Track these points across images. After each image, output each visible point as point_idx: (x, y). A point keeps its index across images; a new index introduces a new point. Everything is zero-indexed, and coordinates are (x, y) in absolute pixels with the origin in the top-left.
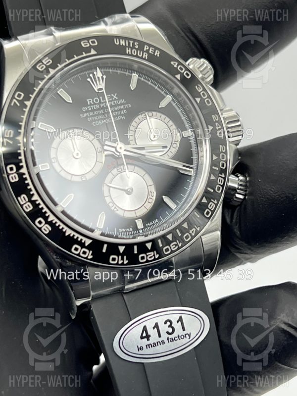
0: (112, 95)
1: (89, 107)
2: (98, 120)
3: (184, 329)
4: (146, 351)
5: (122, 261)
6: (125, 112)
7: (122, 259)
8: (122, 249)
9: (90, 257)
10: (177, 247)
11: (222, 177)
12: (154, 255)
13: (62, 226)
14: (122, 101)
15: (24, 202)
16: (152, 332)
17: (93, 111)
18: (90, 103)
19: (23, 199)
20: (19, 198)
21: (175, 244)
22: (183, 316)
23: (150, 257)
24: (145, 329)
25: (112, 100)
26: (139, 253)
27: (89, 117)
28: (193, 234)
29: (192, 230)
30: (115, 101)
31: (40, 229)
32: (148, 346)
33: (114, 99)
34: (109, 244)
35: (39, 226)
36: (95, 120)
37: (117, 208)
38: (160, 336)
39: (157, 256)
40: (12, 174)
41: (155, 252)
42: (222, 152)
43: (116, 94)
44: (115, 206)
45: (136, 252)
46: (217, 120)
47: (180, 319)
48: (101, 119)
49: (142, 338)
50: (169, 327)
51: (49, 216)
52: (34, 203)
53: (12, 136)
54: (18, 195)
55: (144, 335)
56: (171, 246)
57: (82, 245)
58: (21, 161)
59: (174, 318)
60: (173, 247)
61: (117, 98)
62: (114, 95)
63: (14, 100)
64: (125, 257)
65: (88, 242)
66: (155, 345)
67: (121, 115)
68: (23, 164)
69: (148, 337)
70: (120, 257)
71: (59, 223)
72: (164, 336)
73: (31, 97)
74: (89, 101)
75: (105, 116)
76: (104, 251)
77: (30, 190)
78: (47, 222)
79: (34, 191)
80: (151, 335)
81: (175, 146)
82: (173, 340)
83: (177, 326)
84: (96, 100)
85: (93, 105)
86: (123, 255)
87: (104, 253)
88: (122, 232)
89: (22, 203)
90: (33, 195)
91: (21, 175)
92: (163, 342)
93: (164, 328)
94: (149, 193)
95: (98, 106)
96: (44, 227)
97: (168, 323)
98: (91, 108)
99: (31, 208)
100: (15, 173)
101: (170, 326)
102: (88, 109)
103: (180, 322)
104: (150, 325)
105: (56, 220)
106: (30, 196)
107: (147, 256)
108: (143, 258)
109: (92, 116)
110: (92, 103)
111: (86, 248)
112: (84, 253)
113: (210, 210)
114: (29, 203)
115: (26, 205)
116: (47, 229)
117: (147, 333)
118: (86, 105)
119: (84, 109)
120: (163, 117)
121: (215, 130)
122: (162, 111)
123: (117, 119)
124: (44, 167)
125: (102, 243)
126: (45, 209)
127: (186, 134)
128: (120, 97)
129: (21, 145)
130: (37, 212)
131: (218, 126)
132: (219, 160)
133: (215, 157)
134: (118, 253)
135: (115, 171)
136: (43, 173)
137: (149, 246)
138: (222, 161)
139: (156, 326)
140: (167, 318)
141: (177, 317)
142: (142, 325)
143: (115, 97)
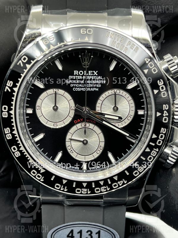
0: (94, 72)
1: (74, 76)
2: (78, 87)
5: (63, 189)
6: (100, 86)
7: (64, 188)
8: (64, 182)
9: (42, 180)
10: (105, 190)
11: (155, 151)
12: (87, 191)
13: (28, 156)
14: (99, 78)
15: (8, 133)
16: (76, 235)
17: (76, 80)
18: (76, 74)
19: (7, 130)
20: (5, 129)
21: (104, 188)
22: (101, 231)
23: (84, 192)
24: (72, 232)
25: (93, 75)
26: (76, 187)
27: (72, 84)
28: (120, 185)
29: (120, 182)
30: (95, 77)
31: (14, 153)
33: (94, 75)
34: (57, 177)
35: (14, 151)
36: (76, 87)
37: (73, 151)
39: (89, 193)
40: (5, 112)
41: (88, 190)
42: (162, 133)
43: (97, 72)
44: (72, 149)
45: (74, 186)
46: (167, 109)
48: (80, 87)
49: (68, 236)
50: (89, 235)
51: (21, 146)
52: (13, 135)
53: (11, 86)
55: (70, 235)
56: (101, 188)
57: (39, 172)
58: (12, 105)
59: (95, 231)
60: (103, 189)
61: (97, 75)
62: (95, 72)
63: (20, 61)
64: (66, 187)
65: (42, 171)
67: (96, 87)
68: (13, 107)
69: (72, 237)
70: (62, 186)
71: (26, 153)
73: (31, 63)
74: (76, 72)
75: (84, 85)
76: (52, 179)
77: (13, 126)
78: (18, 150)
79: (15, 128)
80: (75, 237)
81: (129, 118)
84: (81, 73)
85: (78, 75)
86: (64, 185)
87: (52, 180)
88: (71, 168)
89: (6, 133)
90: (14, 130)
91: (10, 114)
94: (99, 146)
95: (81, 77)
96: (16, 153)
97: (89, 233)
98: (76, 77)
99: (11, 138)
100: (7, 112)
102: (73, 77)
103: (98, 234)
104: (76, 230)
105: (25, 151)
106: (12, 130)
107: (82, 190)
108: (78, 191)
109: (74, 83)
110: (77, 74)
111: (41, 174)
112: (39, 176)
113: (139, 171)
114: (10, 134)
115: (8, 135)
116: (17, 154)
117: (72, 234)
118: (73, 75)
119: (70, 77)
120: (127, 95)
121: (162, 116)
122: (128, 91)
123: (92, 89)
124: (30, 111)
125: (52, 174)
126: (19, 142)
127: (141, 112)
128: (99, 74)
129: (15, 94)
130: (14, 141)
131: (166, 114)
132: (158, 138)
133: (154, 136)
134: (61, 183)
135: (79, 126)
136: (28, 115)
137: (85, 185)
138: (160, 140)
139: (80, 232)
140: (89, 229)
141: (97, 230)
142: (71, 229)
143: (95, 73)
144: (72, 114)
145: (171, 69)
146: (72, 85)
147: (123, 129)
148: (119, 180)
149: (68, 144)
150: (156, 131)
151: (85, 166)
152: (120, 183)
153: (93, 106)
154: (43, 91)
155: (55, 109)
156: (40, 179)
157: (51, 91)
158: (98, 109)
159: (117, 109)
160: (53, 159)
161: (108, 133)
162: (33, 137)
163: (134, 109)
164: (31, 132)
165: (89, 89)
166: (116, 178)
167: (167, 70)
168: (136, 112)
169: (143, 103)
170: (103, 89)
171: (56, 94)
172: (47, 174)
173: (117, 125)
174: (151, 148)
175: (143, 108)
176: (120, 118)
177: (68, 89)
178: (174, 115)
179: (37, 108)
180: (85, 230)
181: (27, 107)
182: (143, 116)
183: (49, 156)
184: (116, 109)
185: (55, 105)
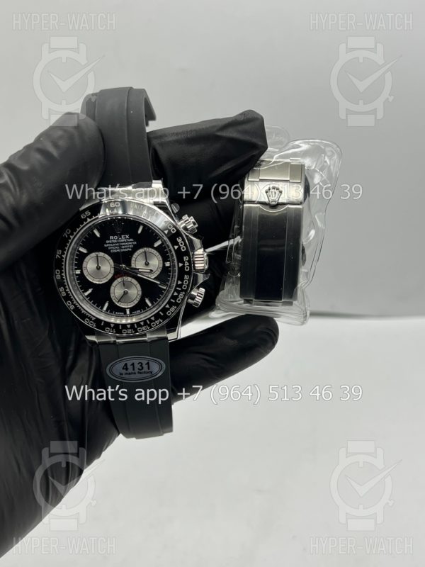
0: (126, 235)
1: (110, 241)
3: (149, 369)
4: (124, 376)
5: (112, 331)
6: (132, 246)
8: (112, 325)
9: (94, 326)
10: (146, 329)
11: (182, 294)
12: (132, 331)
13: (80, 308)
14: (131, 240)
15: (62, 291)
16: (130, 368)
17: (112, 243)
18: (112, 239)
19: (61, 289)
21: (145, 327)
22: (150, 363)
23: (129, 332)
24: (126, 364)
25: (125, 239)
26: (122, 329)
28: (158, 324)
30: (127, 239)
32: (126, 374)
34: (105, 322)
35: (69, 305)
36: (113, 249)
37: (117, 300)
38: (134, 370)
41: (132, 329)
42: (186, 279)
43: (128, 235)
45: (120, 328)
46: (187, 260)
47: (148, 363)
48: (116, 249)
49: (123, 369)
51: (74, 301)
52: (67, 292)
53: (60, 254)
54: (60, 286)
55: (125, 367)
56: (143, 328)
57: (91, 320)
58: (63, 269)
59: (145, 362)
63: (65, 234)
65: (94, 319)
66: (130, 374)
67: (129, 248)
68: (64, 271)
69: (127, 369)
70: (111, 329)
71: (79, 306)
72: (136, 370)
73: (74, 234)
74: (111, 237)
75: (119, 247)
77: (65, 285)
78: (72, 304)
79: (67, 287)
81: (159, 270)
82: (140, 373)
83: (145, 367)
84: (116, 238)
86: (113, 328)
87: (102, 325)
88: (117, 314)
91: (62, 276)
92: (135, 373)
93: (137, 366)
94: (138, 294)
95: (116, 241)
97: (140, 364)
98: (112, 241)
99: (65, 295)
100: (59, 274)
101: (141, 366)
103: (147, 365)
104: (129, 363)
105: (77, 304)
106: (65, 289)
107: (127, 331)
108: (124, 332)
109: (111, 246)
111: (93, 321)
112: (91, 323)
113: (171, 311)
115: (63, 293)
116: (72, 307)
117: (127, 367)
118: (109, 239)
119: (107, 242)
120: (155, 252)
121: (184, 266)
122: (155, 249)
123: (126, 250)
124: (78, 272)
125: (101, 321)
126: (72, 297)
127: (168, 264)
128: (130, 237)
129: (64, 260)
130: (68, 298)
131: (187, 264)
132: (182, 284)
133: (179, 282)
134: (110, 327)
135: (119, 280)
136: (77, 275)
137: (129, 326)
138: (185, 285)
139: (133, 364)
140: (140, 361)
141: (147, 362)
142: (125, 363)
143: (127, 237)
144: (113, 272)
145: (188, 227)
146: (109, 248)
147: (155, 279)
148: (156, 319)
149: (112, 295)
150: (181, 278)
151: (128, 312)
152: (157, 322)
153: (129, 263)
154: (86, 255)
155: (98, 268)
156: (92, 326)
157: (93, 255)
158: (133, 265)
159: (149, 263)
160: (102, 308)
161: (144, 283)
162: (83, 292)
163: (162, 262)
164: (81, 288)
165: (124, 250)
166: (153, 318)
167: (185, 228)
168: (164, 265)
169: (168, 257)
170: (135, 249)
171: (97, 256)
172: (98, 321)
173: (150, 276)
174: (179, 292)
175: (169, 261)
176: (151, 270)
177: (107, 251)
178: (194, 264)
179: (84, 269)
180: (136, 362)
181: (76, 269)
182: (170, 267)
183: (98, 306)
184: (147, 264)
185: (98, 265)
